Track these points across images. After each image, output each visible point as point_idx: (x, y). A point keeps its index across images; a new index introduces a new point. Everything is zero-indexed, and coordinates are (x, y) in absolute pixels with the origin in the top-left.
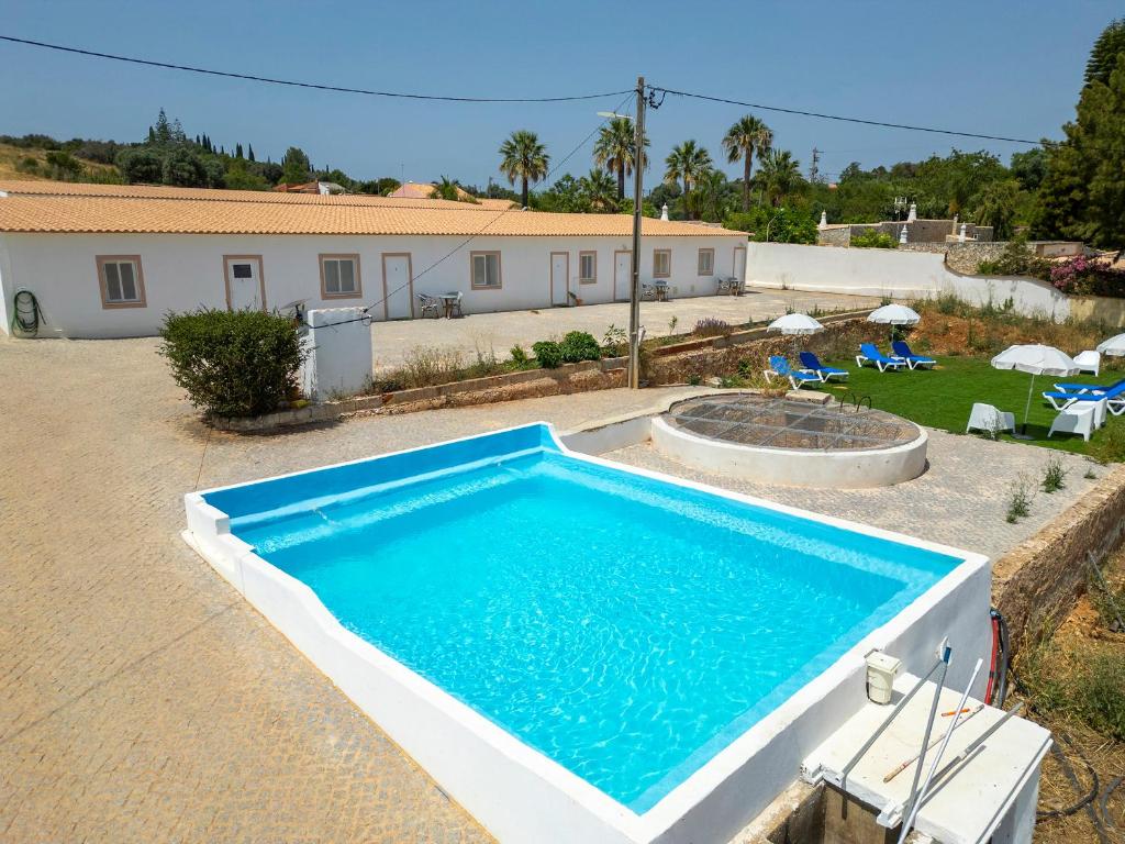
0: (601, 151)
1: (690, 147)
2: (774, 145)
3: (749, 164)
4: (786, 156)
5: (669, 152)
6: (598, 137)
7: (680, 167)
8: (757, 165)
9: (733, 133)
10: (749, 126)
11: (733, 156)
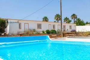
0: (55, 18)
1: (67, 18)
2: (77, 17)
3: (74, 20)
4: (79, 19)
5: (64, 18)
6: (55, 16)
7: (66, 20)
8: (75, 20)
9: (72, 16)
10: (74, 15)
11: (72, 19)
